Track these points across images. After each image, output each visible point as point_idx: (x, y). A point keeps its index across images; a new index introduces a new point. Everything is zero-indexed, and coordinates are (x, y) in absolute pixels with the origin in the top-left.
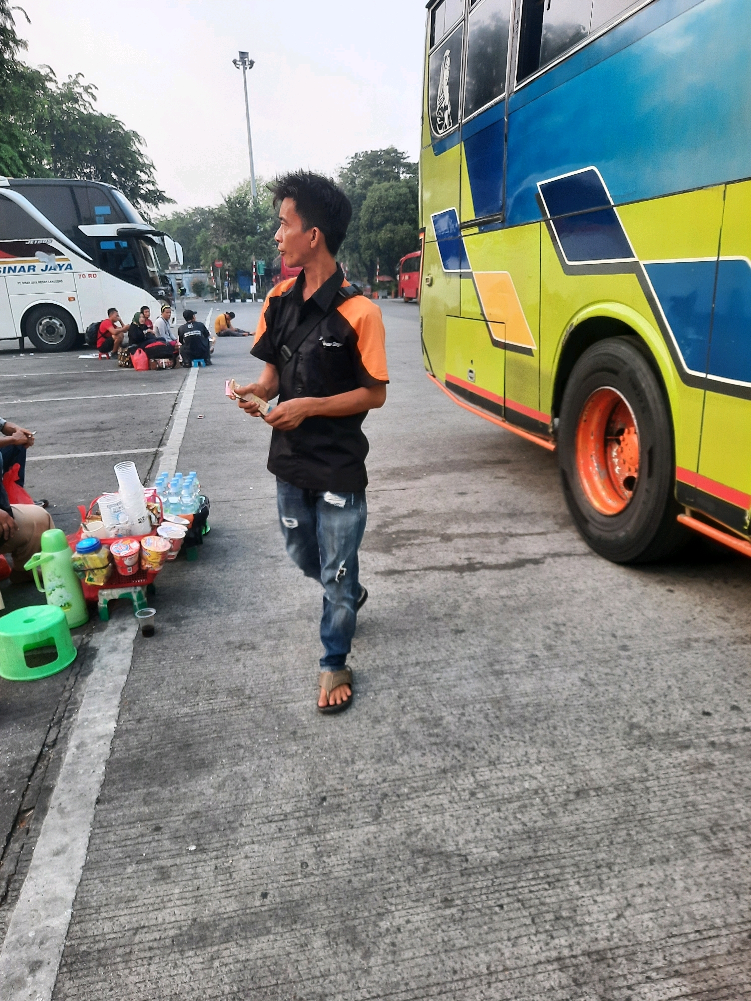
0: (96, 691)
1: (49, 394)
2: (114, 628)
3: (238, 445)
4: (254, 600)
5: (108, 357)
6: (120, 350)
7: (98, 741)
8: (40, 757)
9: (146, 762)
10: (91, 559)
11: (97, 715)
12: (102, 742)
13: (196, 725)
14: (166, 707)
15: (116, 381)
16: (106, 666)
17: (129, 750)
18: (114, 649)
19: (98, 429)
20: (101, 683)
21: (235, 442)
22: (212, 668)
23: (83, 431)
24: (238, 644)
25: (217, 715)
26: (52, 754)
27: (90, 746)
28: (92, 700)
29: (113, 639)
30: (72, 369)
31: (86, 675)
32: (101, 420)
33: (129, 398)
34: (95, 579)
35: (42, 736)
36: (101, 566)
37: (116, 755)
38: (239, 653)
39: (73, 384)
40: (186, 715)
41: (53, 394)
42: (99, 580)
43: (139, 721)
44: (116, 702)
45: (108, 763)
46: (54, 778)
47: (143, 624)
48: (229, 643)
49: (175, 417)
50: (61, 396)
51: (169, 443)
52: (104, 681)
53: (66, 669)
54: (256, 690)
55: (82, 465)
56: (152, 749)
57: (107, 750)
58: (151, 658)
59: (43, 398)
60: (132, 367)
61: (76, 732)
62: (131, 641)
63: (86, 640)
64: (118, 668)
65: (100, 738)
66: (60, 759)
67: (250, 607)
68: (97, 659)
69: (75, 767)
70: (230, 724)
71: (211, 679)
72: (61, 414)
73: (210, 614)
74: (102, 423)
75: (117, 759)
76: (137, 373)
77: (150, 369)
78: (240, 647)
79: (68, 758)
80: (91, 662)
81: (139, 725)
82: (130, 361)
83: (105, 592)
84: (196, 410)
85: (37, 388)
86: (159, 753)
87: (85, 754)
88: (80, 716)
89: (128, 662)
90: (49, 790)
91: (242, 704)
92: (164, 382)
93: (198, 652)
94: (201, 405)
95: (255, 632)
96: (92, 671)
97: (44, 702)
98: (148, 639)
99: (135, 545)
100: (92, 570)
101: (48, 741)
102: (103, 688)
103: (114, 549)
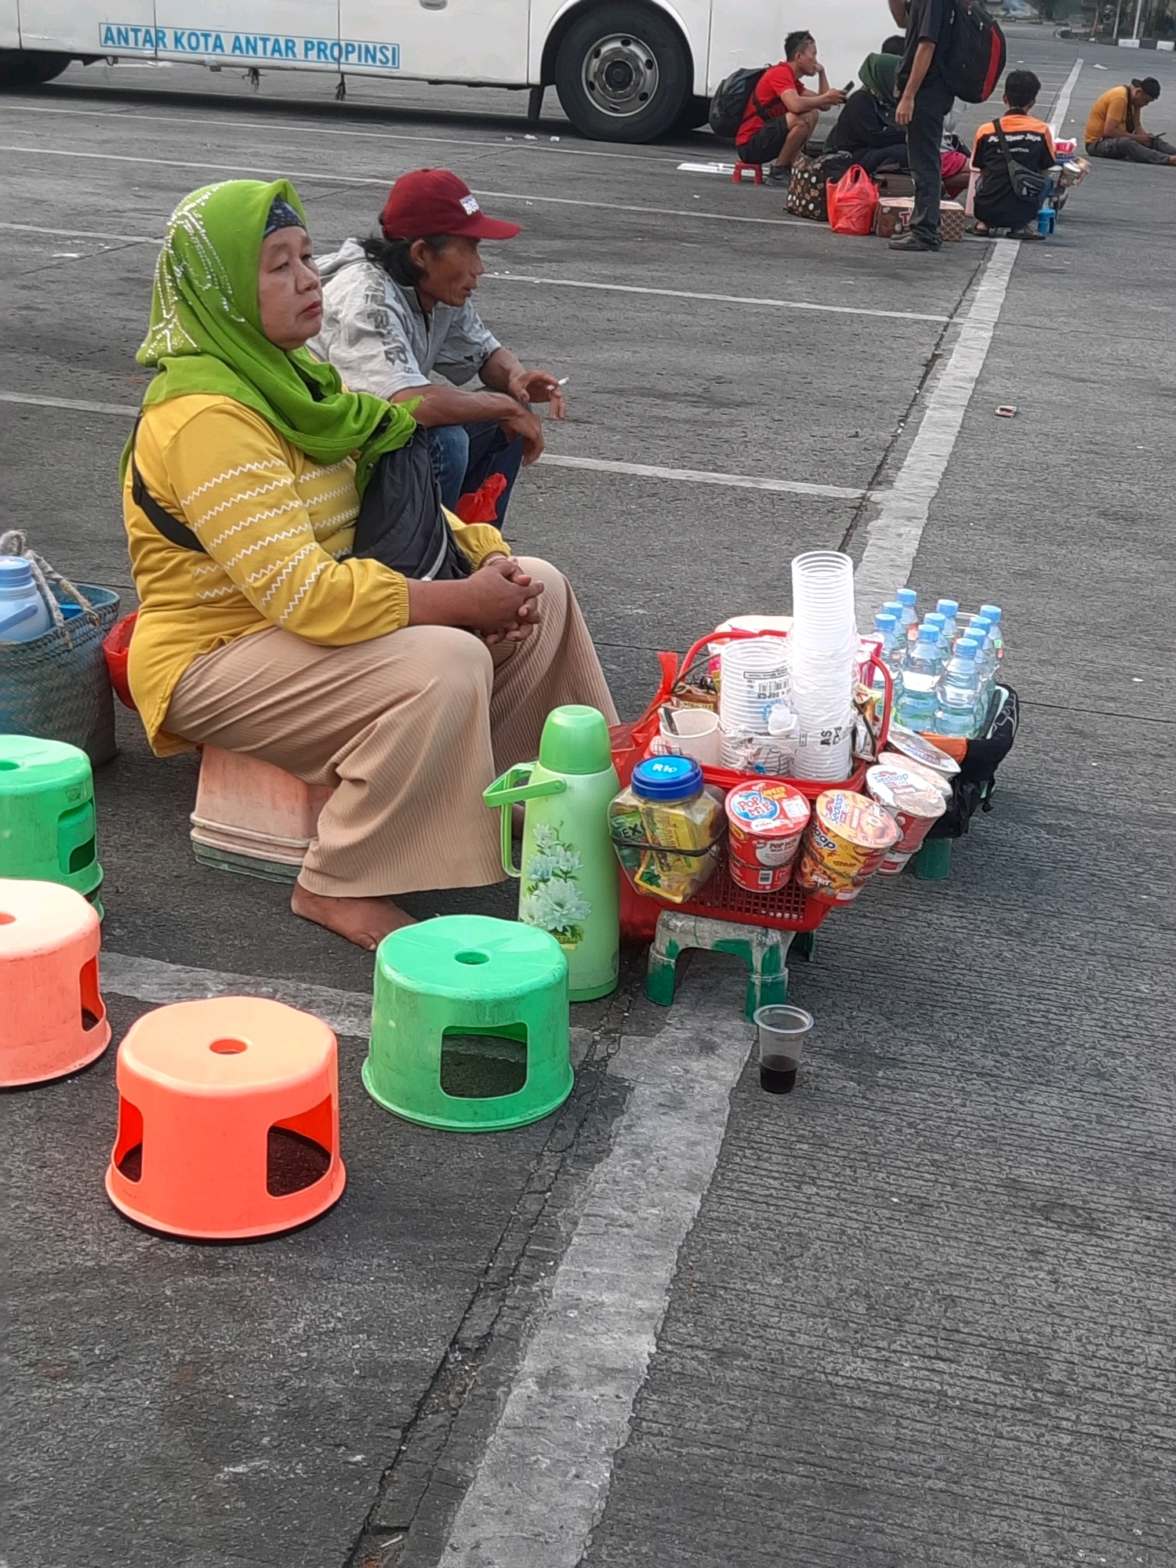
0: (612, 1220)
1: (585, 266)
2: (682, 1035)
3: (1111, 527)
4: (1109, 1062)
5: (759, 179)
6: (800, 162)
7: (601, 1382)
8: (440, 1374)
9: (727, 1500)
10: (666, 820)
11: (606, 1298)
12: (609, 1389)
13: (887, 1431)
14: (803, 1339)
15: (772, 255)
16: (648, 1149)
17: (681, 1442)
18: (674, 1104)
19: (706, 399)
20: (628, 1200)
21: (1104, 514)
22: (955, 1255)
23: (665, 396)
24: (1041, 1200)
25: (951, 1417)
26: (473, 1375)
27: (576, 1392)
28: (596, 1246)
29: (674, 1068)
30: (658, 201)
31: (591, 1160)
32: (716, 371)
33: (803, 317)
34: (664, 881)
35: (453, 1314)
36: (690, 847)
37: (644, 1446)
38: (1043, 1231)
39: (655, 248)
40: (859, 1386)
41: (597, 268)
42: (673, 886)
43: (721, 1356)
44: (663, 1273)
45: (621, 1460)
46: (470, 1458)
47: (767, 1050)
48: (1013, 1186)
49: (931, 400)
50: (615, 279)
51: (903, 480)
52: (636, 1195)
53: (536, 1123)
54: (1086, 1374)
55: (650, 503)
56: (749, 1463)
57: (621, 1417)
58: (775, 1162)
59: (571, 278)
60: (824, 218)
61: (545, 1334)
62: (724, 1091)
63: (601, 1051)
64: (681, 1167)
65: (608, 1373)
66: (492, 1403)
67: (1092, 1086)
68: (625, 1120)
69: (528, 1441)
70: (991, 1462)
71: (946, 1290)
72: (612, 335)
73: (968, 1070)
74: (719, 380)
75: (647, 1459)
76: (835, 239)
77: (873, 233)
78: (1046, 1212)
79: (512, 1409)
80: (608, 1121)
81: (719, 1372)
82: (822, 201)
83: (679, 922)
84: (995, 387)
85: (558, 245)
86: (767, 1485)
87: (561, 1410)
88: (562, 1283)
89: (709, 1152)
90: (455, 1488)
91: (1036, 1409)
92: (909, 281)
93: (917, 1186)
94: (1011, 374)
95: (1101, 1171)
96: (608, 1152)
97: (469, 1208)
98: (774, 1098)
99: (797, 809)
100: (662, 852)
101: (466, 1333)
102: (634, 1219)
103: (735, 803)
